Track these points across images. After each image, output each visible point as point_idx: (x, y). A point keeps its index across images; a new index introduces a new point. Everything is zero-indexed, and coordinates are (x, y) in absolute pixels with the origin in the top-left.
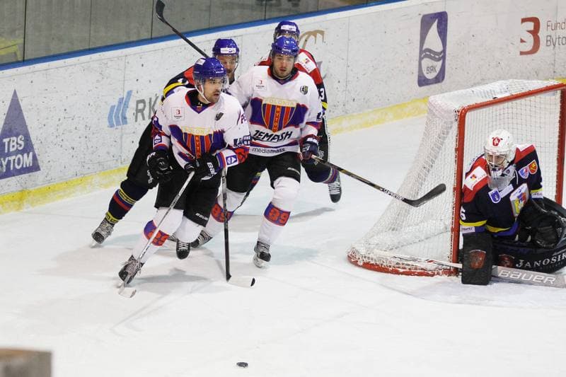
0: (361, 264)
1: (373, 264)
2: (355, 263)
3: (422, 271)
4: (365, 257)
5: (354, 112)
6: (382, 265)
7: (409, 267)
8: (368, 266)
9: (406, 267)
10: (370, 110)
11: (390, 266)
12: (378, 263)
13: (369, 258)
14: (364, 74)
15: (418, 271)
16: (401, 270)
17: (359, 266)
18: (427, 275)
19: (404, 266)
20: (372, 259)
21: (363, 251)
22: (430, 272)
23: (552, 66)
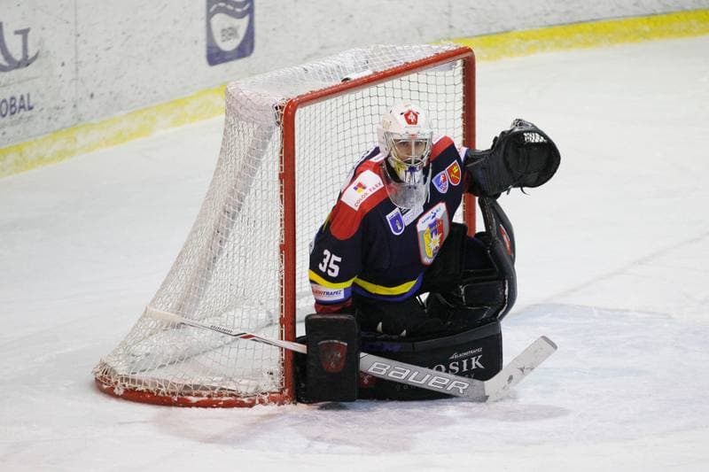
0: (121, 392)
1: (142, 391)
2: (110, 393)
3: (232, 398)
4: (127, 379)
5: (92, 117)
6: (158, 391)
7: (208, 393)
8: (135, 396)
9: (203, 392)
10: (122, 113)
11: (173, 394)
12: (151, 389)
13: (133, 381)
14: (109, 48)
15: (225, 399)
16: (194, 399)
17: (117, 397)
18: (242, 405)
19: (197, 392)
20: (140, 382)
21: (122, 369)
22: (245, 400)
23: (445, 17)
